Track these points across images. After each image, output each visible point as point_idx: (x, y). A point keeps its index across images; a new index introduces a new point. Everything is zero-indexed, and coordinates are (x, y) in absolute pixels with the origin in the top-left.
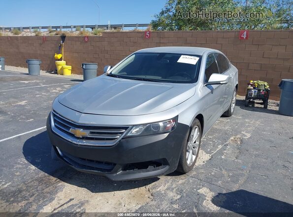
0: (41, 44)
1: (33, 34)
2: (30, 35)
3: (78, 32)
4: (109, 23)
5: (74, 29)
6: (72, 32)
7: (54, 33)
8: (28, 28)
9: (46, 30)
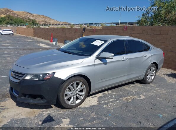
0: (75, 33)
1: (79, 28)
2: (78, 28)
3: (101, 26)
4: (120, 22)
5: (100, 25)
6: (98, 27)
7: (89, 27)
8: (78, 24)
9: (86, 25)
